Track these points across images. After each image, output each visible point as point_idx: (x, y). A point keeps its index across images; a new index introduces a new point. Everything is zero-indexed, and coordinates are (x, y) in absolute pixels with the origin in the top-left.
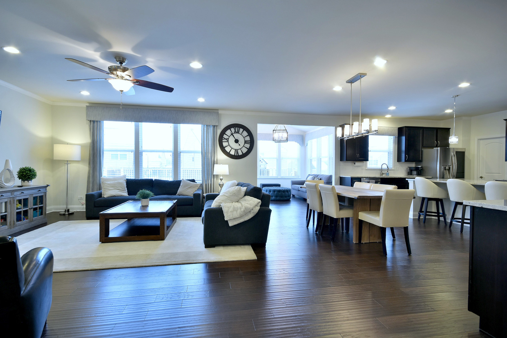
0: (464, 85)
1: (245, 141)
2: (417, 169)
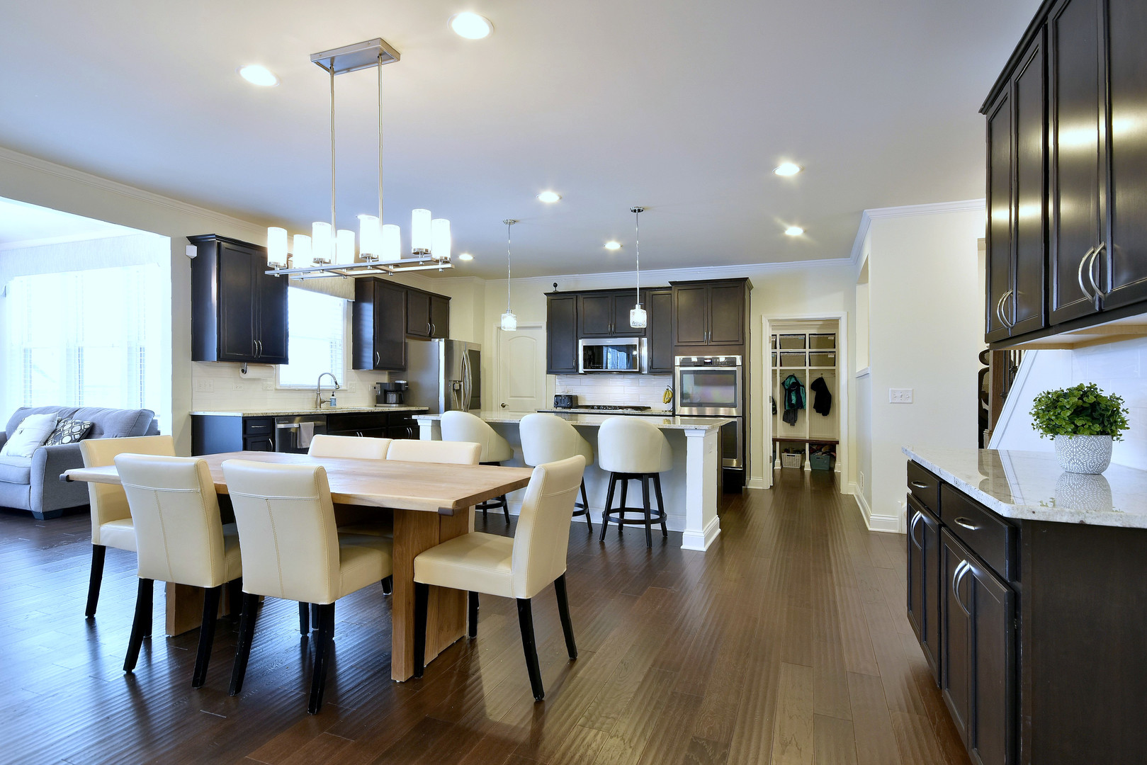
0: (549, 197)
2: (398, 389)
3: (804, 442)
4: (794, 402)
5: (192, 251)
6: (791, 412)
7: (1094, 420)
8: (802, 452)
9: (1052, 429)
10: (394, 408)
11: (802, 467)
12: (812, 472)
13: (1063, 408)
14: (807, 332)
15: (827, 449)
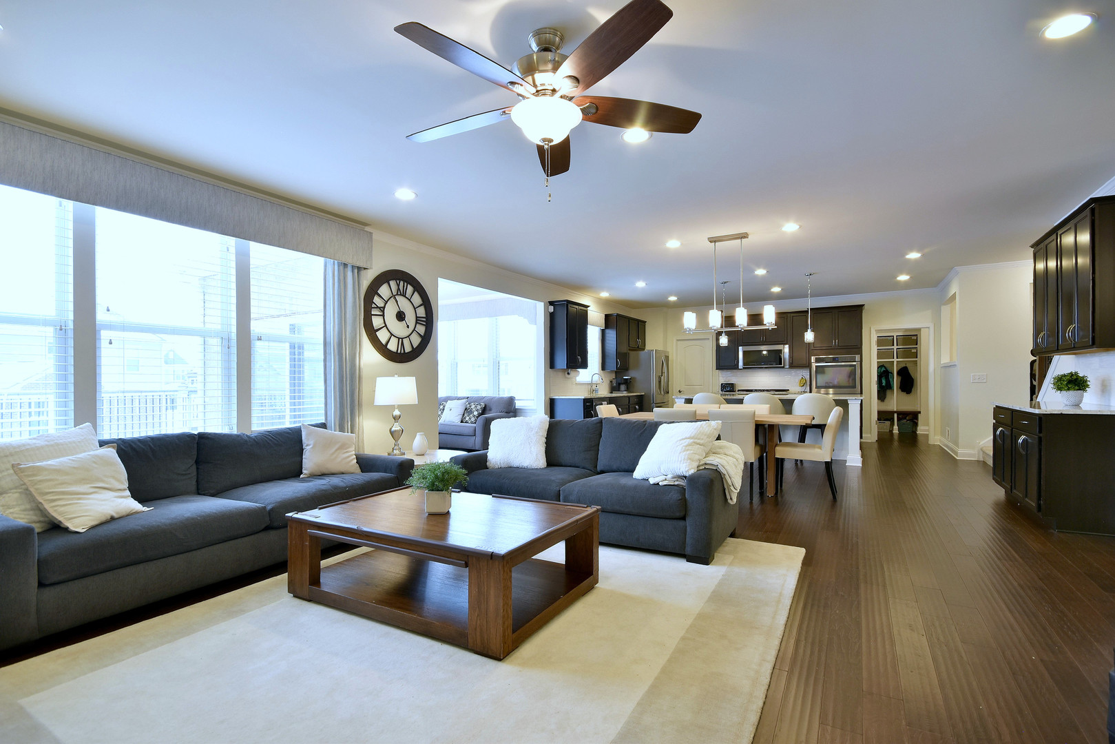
1: (417, 317)
2: (627, 382)
3: (893, 412)
4: (884, 384)
5: (551, 309)
6: (883, 391)
7: (1075, 385)
8: (892, 420)
9: (1060, 389)
10: (625, 394)
11: (891, 431)
12: (899, 434)
13: (1063, 381)
14: (895, 334)
15: (911, 418)
